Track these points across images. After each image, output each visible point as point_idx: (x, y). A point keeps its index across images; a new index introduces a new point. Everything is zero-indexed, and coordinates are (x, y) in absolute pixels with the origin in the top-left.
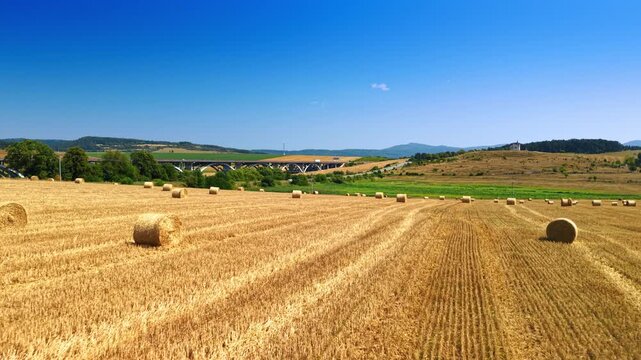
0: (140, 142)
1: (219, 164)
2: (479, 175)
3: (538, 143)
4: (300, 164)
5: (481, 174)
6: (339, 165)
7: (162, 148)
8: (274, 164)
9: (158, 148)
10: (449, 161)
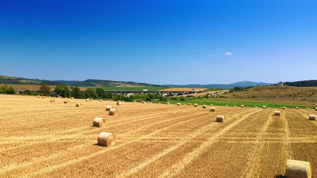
0: (111, 82)
1: (137, 92)
2: (253, 97)
3: (301, 82)
4: (174, 92)
5: (254, 97)
6: (194, 92)
7: (121, 84)
8: (162, 92)
9: (119, 85)
10: (246, 91)
